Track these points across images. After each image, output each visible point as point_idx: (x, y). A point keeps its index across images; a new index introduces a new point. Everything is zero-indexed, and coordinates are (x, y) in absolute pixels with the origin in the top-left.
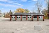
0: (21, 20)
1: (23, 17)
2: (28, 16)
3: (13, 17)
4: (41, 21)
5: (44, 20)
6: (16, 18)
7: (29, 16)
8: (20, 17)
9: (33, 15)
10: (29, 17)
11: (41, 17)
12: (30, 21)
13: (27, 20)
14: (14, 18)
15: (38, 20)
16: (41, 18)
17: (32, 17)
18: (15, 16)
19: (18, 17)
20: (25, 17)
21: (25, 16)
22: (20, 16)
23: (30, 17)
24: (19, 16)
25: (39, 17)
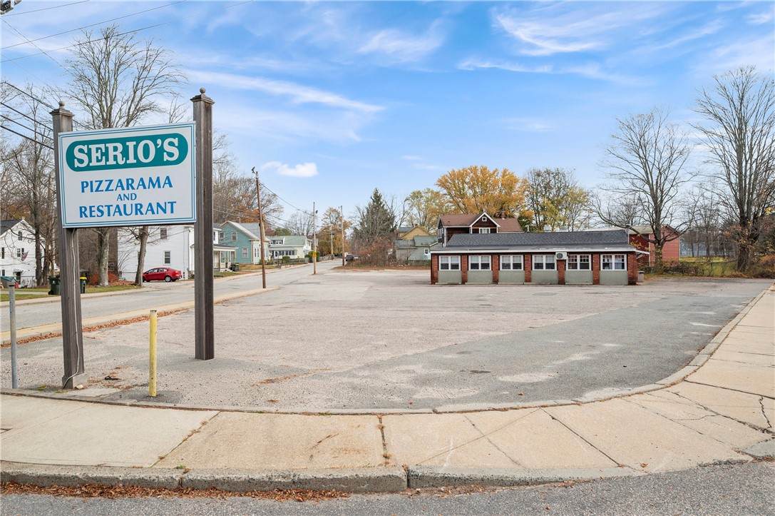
0: (496, 281)
1: (506, 266)
2: (535, 260)
3: (445, 266)
4: (617, 283)
5: (632, 282)
6: (465, 271)
7: (544, 260)
8: (485, 266)
9: (563, 251)
10: (539, 266)
11: (613, 260)
12: (550, 283)
13: (528, 280)
14: (455, 266)
15: (596, 282)
16: (615, 270)
17: (561, 262)
18: (458, 260)
19: (475, 266)
20: (517, 266)
21: (521, 260)
22: (489, 260)
23: (550, 266)
24: (479, 260)
25: (606, 265)
